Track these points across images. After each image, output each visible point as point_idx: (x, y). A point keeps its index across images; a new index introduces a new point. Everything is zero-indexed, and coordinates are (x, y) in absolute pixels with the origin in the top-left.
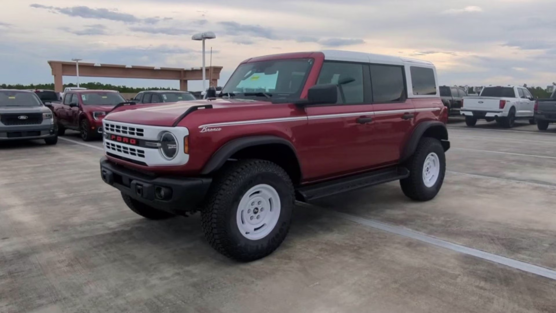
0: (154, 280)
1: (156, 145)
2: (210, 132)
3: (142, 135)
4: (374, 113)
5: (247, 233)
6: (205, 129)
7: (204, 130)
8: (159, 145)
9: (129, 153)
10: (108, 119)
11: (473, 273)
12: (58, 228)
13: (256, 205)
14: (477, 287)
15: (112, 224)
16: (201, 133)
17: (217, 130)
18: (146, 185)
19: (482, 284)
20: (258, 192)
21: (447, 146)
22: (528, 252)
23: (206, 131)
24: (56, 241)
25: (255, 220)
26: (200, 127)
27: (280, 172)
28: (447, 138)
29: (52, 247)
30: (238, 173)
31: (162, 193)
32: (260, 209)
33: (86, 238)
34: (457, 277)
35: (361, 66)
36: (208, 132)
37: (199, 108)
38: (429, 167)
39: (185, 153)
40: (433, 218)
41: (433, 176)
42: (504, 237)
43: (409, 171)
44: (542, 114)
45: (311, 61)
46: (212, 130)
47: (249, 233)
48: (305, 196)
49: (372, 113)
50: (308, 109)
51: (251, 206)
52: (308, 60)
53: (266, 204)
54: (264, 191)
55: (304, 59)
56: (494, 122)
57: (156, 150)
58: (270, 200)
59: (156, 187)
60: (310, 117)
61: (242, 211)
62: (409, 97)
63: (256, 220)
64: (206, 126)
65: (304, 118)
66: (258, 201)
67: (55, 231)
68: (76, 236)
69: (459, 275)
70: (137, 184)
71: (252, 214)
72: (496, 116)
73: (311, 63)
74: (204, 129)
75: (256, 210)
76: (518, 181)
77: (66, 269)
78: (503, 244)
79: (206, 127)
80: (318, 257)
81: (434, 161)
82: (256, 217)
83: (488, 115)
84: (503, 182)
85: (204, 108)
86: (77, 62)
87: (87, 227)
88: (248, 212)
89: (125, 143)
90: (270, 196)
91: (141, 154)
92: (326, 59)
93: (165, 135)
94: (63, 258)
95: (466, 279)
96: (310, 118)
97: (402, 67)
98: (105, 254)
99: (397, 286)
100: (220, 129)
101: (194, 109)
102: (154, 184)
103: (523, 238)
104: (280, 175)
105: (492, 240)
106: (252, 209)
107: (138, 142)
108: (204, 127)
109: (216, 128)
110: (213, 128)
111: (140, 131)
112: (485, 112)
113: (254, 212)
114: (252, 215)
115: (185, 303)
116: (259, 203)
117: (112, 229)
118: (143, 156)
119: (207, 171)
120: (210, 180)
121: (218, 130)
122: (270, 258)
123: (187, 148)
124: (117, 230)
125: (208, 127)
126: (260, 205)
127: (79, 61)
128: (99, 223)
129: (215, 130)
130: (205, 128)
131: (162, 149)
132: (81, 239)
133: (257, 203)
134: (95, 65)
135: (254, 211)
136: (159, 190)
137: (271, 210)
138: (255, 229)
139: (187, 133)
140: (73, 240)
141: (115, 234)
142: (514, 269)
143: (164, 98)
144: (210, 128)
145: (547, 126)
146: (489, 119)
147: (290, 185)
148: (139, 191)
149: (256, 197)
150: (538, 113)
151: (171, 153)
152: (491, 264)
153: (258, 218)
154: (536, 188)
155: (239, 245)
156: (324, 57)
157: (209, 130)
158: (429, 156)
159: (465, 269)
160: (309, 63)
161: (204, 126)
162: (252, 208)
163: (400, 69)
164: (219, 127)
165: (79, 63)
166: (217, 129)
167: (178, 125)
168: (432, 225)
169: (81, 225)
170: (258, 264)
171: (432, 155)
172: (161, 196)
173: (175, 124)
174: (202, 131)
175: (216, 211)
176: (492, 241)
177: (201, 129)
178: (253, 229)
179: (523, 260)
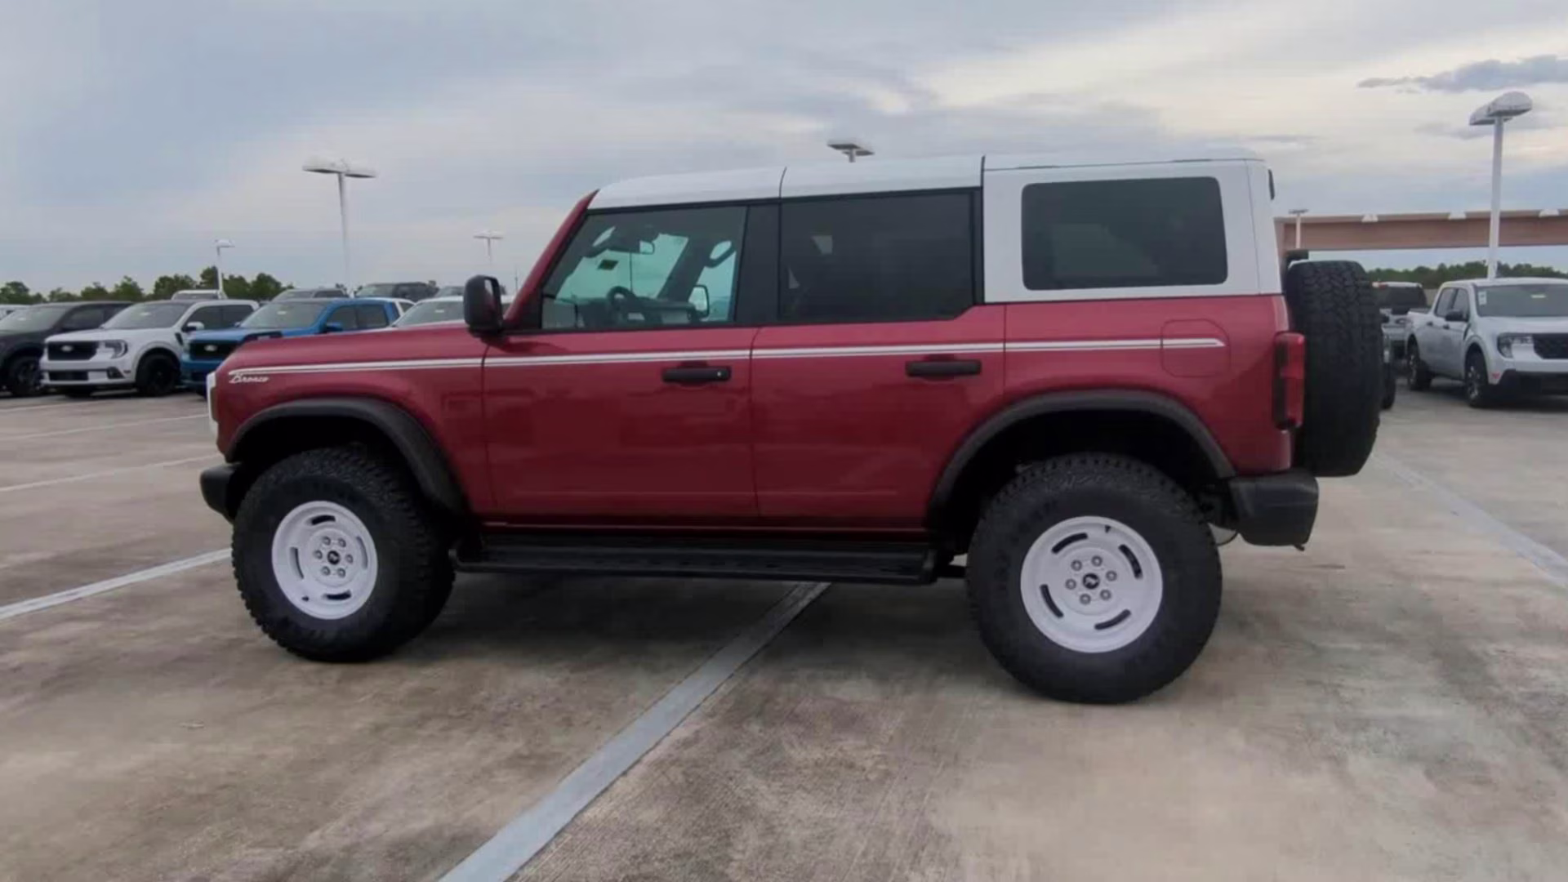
2: (247, 384)
4: (751, 355)
6: (239, 377)
7: (237, 379)
16: (233, 385)
17: (260, 381)
20: (327, 518)
23: (240, 381)
25: (334, 578)
26: (231, 373)
36: (242, 383)
37: (259, 338)
38: (1101, 574)
41: (1127, 613)
46: (250, 379)
47: (310, 601)
51: (323, 546)
58: (361, 542)
60: (492, 361)
61: (295, 550)
62: (991, 298)
65: (473, 362)
66: (337, 538)
71: (324, 563)
74: (236, 377)
75: (334, 557)
79: (242, 374)
81: (1125, 552)
85: (268, 337)
88: (317, 556)
90: (356, 532)
92: (594, 205)
96: (490, 364)
97: (976, 196)
100: (265, 379)
109: (259, 376)
110: (253, 376)
116: (341, 542)
125: (245, 373)
126: (345, 548)
129: (256, 380)
130: (237, 375)
144: (248, 376)
153: (341, 574)
156: (589, 200)
157: (245, 379)
161: (240, 372)
164: (264, 375)
166: (262, 378)
171: (1106, 527)
174: (232, 381)
177: (233, 376)
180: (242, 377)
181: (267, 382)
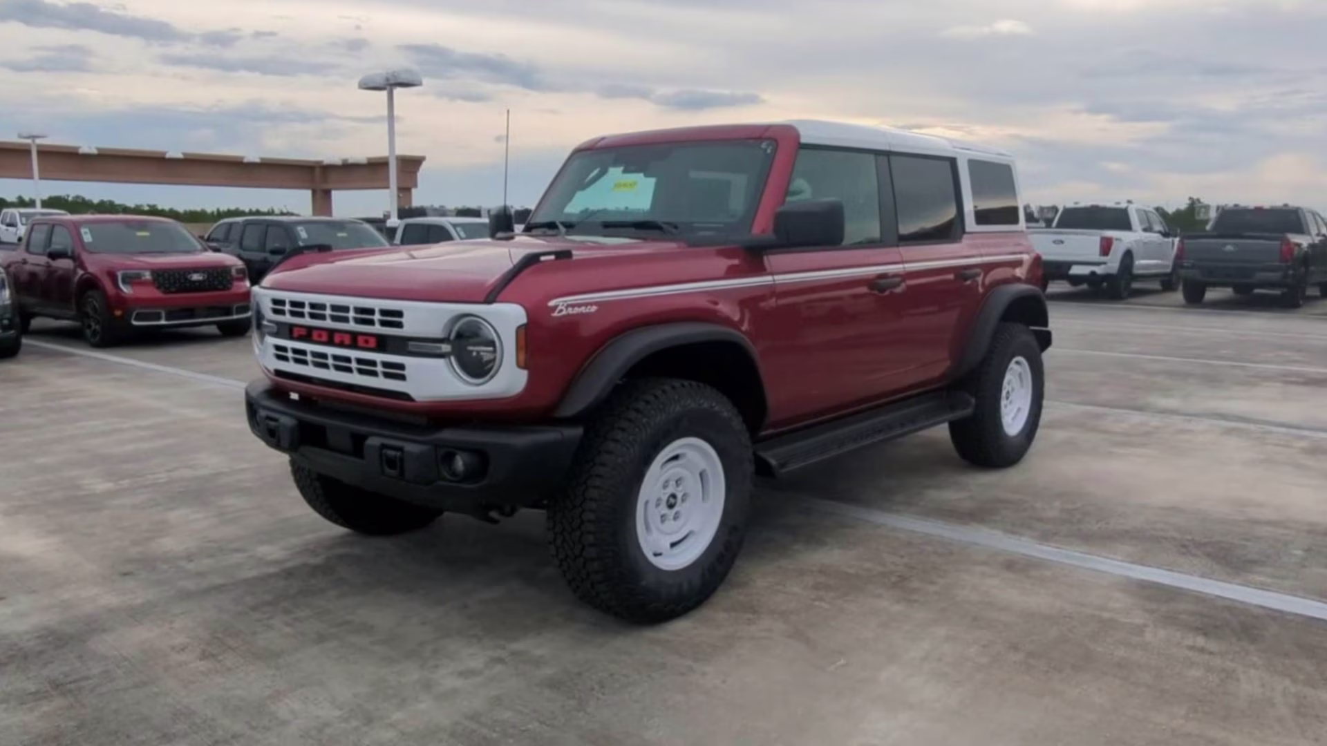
0: (447, 679)
1: (440, 348)
2: (573, 315)
3: (399, 325)
4: (904, 268)
5: (656, 555)
6: (563, 308)
7: (561, 311)
8: (446, 348)
9: (355, 372)
10: (274, 286)
11: (1170, 620)
12: (129, 568)
13: (670, 490)
14: (1191, 648)
15: (272, 551)
16: (554, 318)
17: (587, 311)
18: (410, 448)
19: (1200, 641)
20: (676, 458)
21: (1045, 340)
22: (1269, 570)
23: (564, 313)
24: (139, 601)
25: (670, 525)
26: (552, 303)
27: (723, 408)
28: (1045, 324)
29: (135, 615)
30: (638, 411)
31: (460, 463)
32: (679, 496)
33: (219, 588)
34: (1140, 630)
35: (872, 157)
36: (568, 315)
37: (543, 258)
38: (1010, 390)
39: (519, 365)
40: (1038, 505)
41: (1019, 409)
42: (1206, 540)
43: (973, 401)
44: (1193, 267)
45: (768, 145)
46: (577, 310)
47: (660, 554)
48: (773, 462)
49: (900, 266)
50: (772, 260)
51: (663, 491)
52: (761, 143)
53: (692, 484)
54: (692, 455)
55: (751, 141)
56: (1084, 286)
57: (440, 362)
58: (702, 475)
59: (442, 451)
60: (780, 278)
61: (647, 503)
62: (968, 229)
63: (672, 522)
64: (565, 301)
65: (766, 280)
66: (676, 478)
67: (125, 574)
68: (190, 585)
69: (1145, 626)
70: (384, 446)
71: (664, 510)
72: (1093, 273)
73: (769, 151)
74: (560, 308)
75: (672, 500)
76: (1188, 418)
77: (203, 665)
78: (1208, 555)
79: (565, 304)
80: (817, 603)
81: (1020, 375)
82: (671, 517)
83: (1076, 270)
84: (1155, 421)
85: (552, 257)
86: (34, 141)
87: (206, 563)
88: (658, 505)
89: (341, 345)
90: (702, 465)
91: (395, 372)
92: (803, 140)
93: (464, 324)
94: (180, 640)
95: (1162, 633)
96: (779, 280)
97: (953, 162)
98: (287, 624)
99: (1019, 657)
100: (594, 308)
101: (531, 261)
102: (437, 445)
103: (1248, 540)
104: (725, 414)
105: (1184, 546)
106: (665, 498)
107: (382, 344)
108: (561, 304)
109: (586, 305)
110: (579, 305)
111: (393, 318)
112: (1069, 265)
113: (669, 503)
114: (663, 512)
115: (548, 726)
116: (678, 482)
117: (276, 562)
118: (403, 378)
119: (571, 409)
120: (577, 432)
121: (590, 309)
122: (705, 612)
123: (522, 357)
124: (289, 564)
125: (569, 303)
126: (680, 488)
127: (38, 141)
128: (237, 550)
129: (583, 309)
130: (562, 306)
131: (453, 358)
132: (207, 591)
133: (674, 483)
134: (81, 151)
135: (668, 501)
136: (449, 458)
137: (703, 499)
138: (673, 545)
139: (523, 319)
140: (186, 595)
141: (289, 574)
142: (1250, 605)
143: (299, 235)
144: (573, 306)
145: (1203, 294)
146: (1076, 280)
147: (745, 438)
148: (391, 463)
149: (675, 470)
150: (1185, 264)
151: (478, 369)
152: (1199, 598)
153: (676, 518)
154: (1229, 432)
155: (644, 583)
156: (797, 136)
157: (570, 311)
158: (1012, 365)
159: (1152, 612)
160: (766, 150)
161: (560, 302)
162: (664, 494)
163: (947, 164)
164: (591, 304)
165: (38, 146)
166: (589, 307)
167: (498, 299)
168: (1040, 520)
169: (189, 558)
170: (681, 628)
171: (1017, 363)
172: (454, 474)
173: (492, 295)
174: (556, 314)
175: (594, 505)
176: (1184, 550)
177: (556, 307)
178: (668, 545)
179: (1263, 587)
180: (567, 307)
181: (597, 311)
